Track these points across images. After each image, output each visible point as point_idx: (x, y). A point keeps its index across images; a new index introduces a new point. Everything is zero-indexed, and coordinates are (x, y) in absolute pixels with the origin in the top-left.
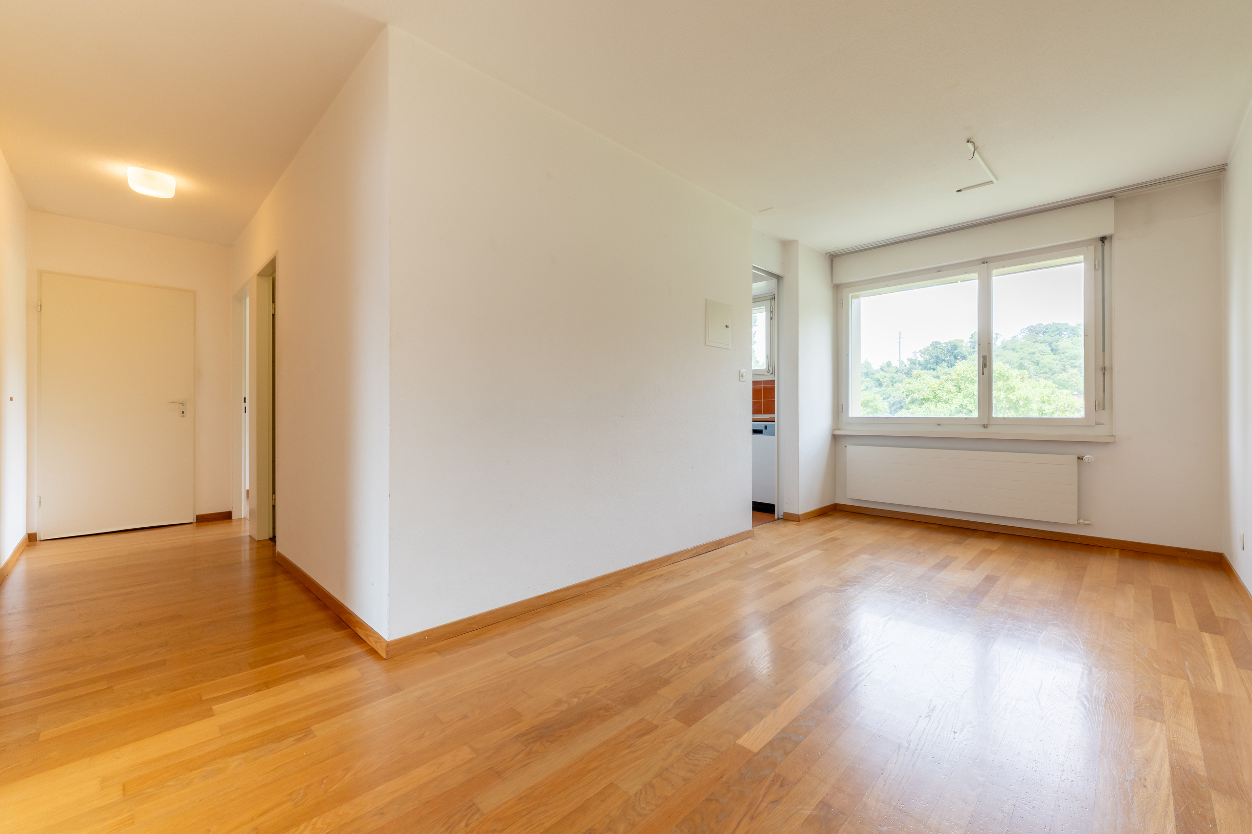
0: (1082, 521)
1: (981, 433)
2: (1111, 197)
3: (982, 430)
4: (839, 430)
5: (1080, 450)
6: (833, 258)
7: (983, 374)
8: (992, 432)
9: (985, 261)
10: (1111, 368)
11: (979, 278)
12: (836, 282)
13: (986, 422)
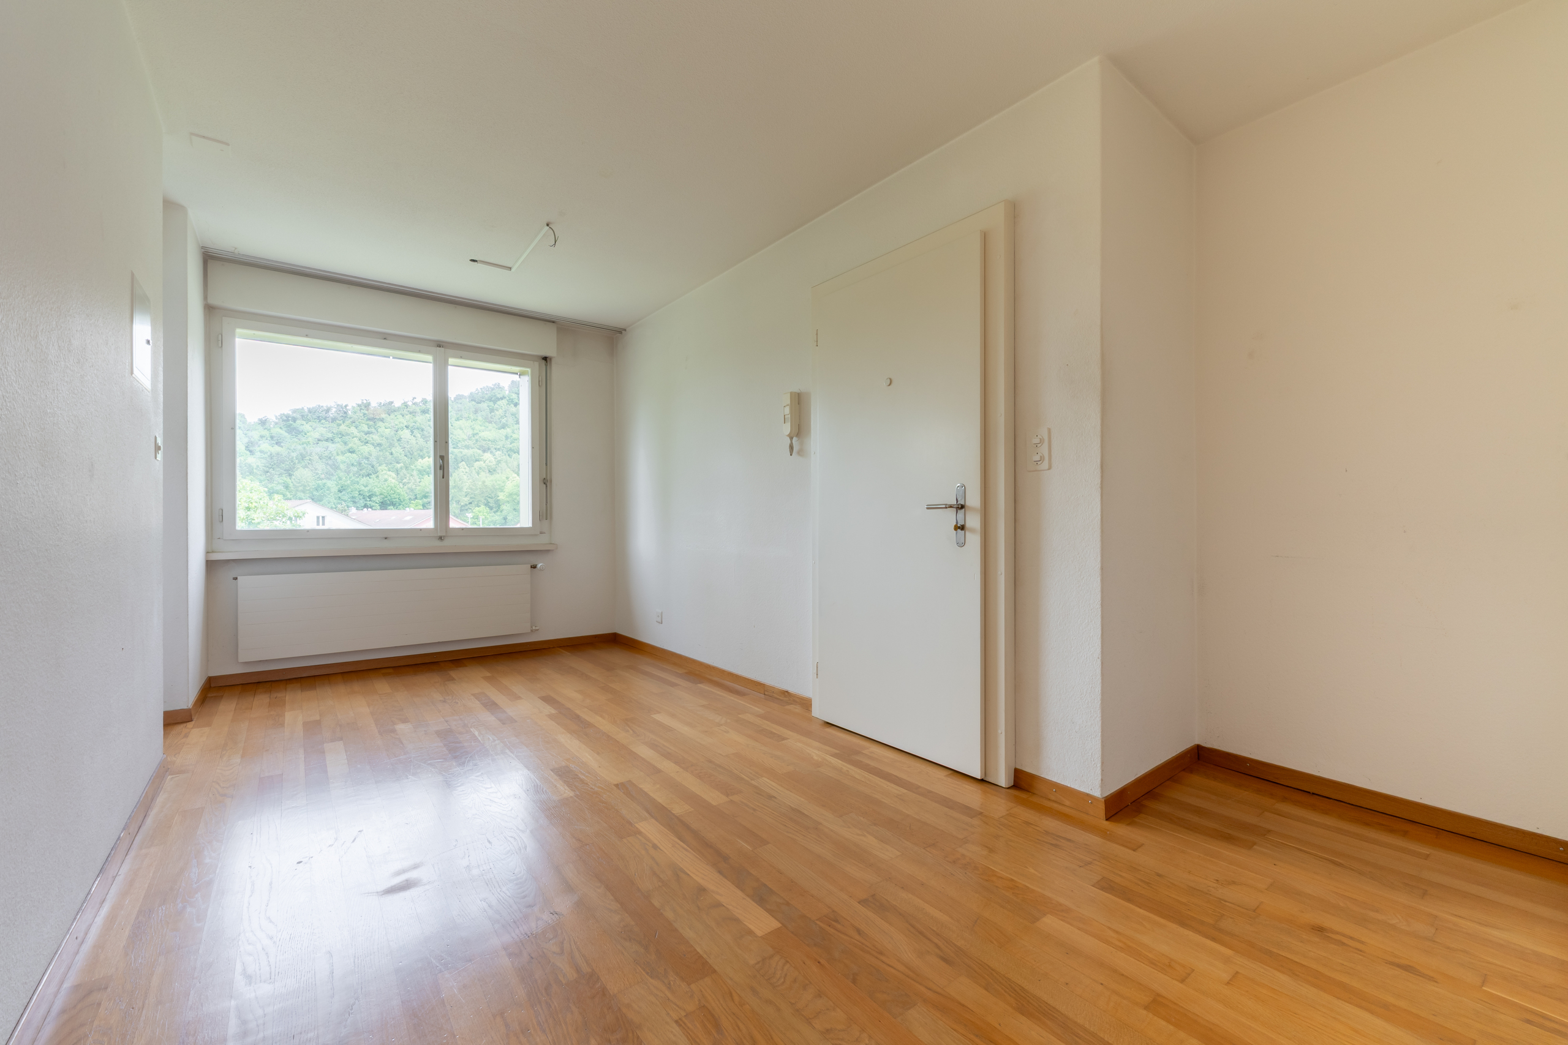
0: (534, 628)
1: (435, 546)
2: (553, 322)
3: (438, 543)
4: (213, 552)
5: (533, 560)
6: (210, 258)
7: (443, 477)
8: (448, 545)
9: (440, 345)
10: (551, 481)
11: (435, 362)
12: (212, 301)
13: (443, 534)
